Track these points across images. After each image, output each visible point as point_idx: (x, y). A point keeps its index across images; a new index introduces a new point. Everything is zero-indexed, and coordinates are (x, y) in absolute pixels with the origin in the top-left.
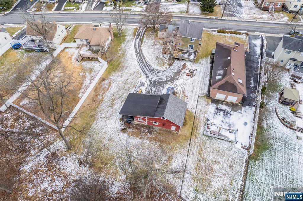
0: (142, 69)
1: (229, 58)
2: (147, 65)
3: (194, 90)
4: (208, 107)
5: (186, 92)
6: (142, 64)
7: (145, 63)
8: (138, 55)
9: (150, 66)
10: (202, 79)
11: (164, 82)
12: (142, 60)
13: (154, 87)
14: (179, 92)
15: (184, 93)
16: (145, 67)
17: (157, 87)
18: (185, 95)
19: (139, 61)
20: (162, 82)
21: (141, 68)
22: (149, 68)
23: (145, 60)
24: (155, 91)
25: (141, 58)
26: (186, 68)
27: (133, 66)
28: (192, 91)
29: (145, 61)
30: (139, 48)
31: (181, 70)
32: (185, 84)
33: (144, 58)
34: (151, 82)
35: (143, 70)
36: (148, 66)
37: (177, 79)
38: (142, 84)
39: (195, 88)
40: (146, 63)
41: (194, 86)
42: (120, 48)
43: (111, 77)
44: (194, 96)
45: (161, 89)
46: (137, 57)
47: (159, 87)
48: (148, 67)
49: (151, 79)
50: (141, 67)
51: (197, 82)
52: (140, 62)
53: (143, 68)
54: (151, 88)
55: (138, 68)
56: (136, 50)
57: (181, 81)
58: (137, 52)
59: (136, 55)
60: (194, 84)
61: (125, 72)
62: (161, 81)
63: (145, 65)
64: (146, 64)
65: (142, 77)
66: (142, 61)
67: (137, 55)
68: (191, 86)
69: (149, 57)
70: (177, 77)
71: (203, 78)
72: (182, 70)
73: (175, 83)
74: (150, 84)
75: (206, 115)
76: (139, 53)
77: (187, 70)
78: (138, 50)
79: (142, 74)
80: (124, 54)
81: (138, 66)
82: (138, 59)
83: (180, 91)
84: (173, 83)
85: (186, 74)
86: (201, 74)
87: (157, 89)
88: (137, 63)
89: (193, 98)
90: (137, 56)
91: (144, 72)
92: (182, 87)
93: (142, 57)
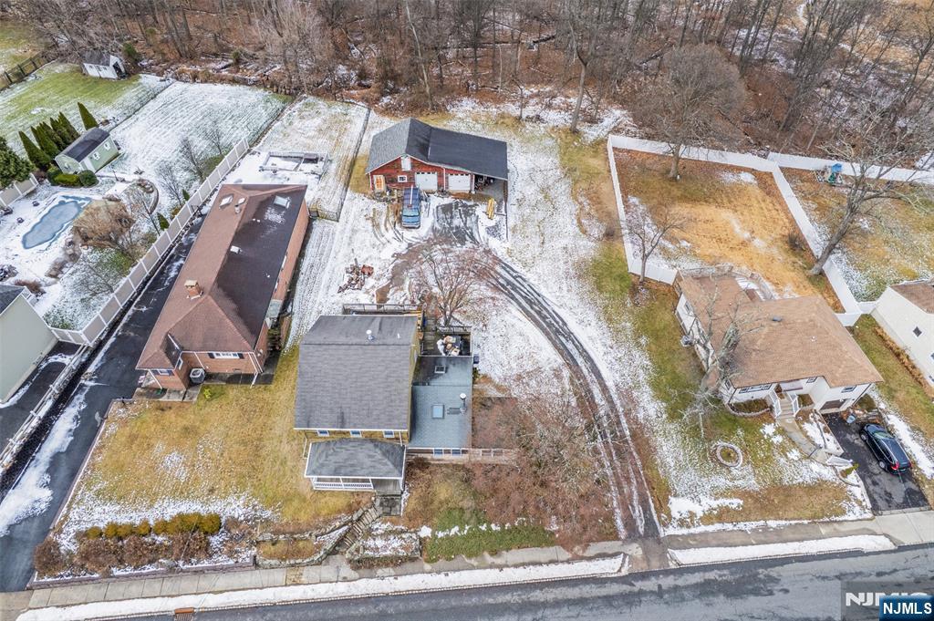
0: (514, 274)
1: (235, 249)
2: (506, 289)
3: (348, 233)
4: (316, 198)
5: (370, 228)
6: (525, 291)
7: (517, 296)
8: (557, 323)
9: (497, 288)
10: (325, 264)
11: (435, 244)
12: (532, 308)
13: (457, 228)
14: (388, 226)
15: (376, 226)
16: (509, 283)
17: (452, 229)
18: (373, 220)
19: (540, 299)
20: (440, 243)
21: (521, 277)
22: (497, 280)
23: (523, 308)
24: (452, 218)
25: (539, 313)
26: (374, 292)
27: (550, 283)
28: (354, 231)
29: (519, 304)
30: (572, 357)
31: (391, 283)
32: (374, 246)
33: (528, 314)
34: (472, 237)
35: (512, 272)
36: (503, 286)
37: (398, 256)
38: (494, 231)
39: (346, 240)
40: (513, 298)
41: (349, 244)
42: (643, 341)
43: (593, 244)
44: (350, 222)
45: (437, 226)
46: (557, 314)
47: (445, 228)
48: (501, 284)
49: (476, 246)
50: (524, 280)
51: (340, 255)
52: (536, 296)
53: (514, 278)
54: (465, 224)
55: (531, 277)
56: (576, 346)
57: (387, 254)
58: (569, 336)
59: (565, 324)
60: (350, 251)
61: (562, 262)
62: (445, 246)
63: (514, 288)
64: (512, 292)
65: (504, 251)
66: (530, 303)
67: (561, 323)
68: (356, 245)
69: (515, 321)
70: (399, 261)
71: (322, 266)
72: (388, 285)
73: (404, 245)
74: (472, 233)
75: (323, 184)
76: (557, 331)
77: (373, 287)
78: (570, 346)
79: (508, 261)
80: (610, 320)
81: (532, 281)
82: (547, 307)
83: (387, 229)
84: (410, 245)
85: (375, 274)
86: (325, 277)
87: (448, 223)
88: (543, 291)
89: (351, 219)
90: (558, 319)
91: (506, 264)
92: (383, 239)
93: (537, 317)
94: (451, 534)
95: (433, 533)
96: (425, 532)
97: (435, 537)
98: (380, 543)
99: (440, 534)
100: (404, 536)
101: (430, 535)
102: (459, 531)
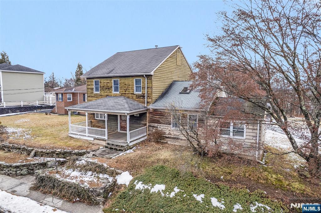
94: (153, 190)
95: (132, 182)
96: (125, 178)
97: (132, 187)
98: (76, 173)
99: (139, 186)
100: (101, 176)
101: (127, 184)
102: (164, 192)
